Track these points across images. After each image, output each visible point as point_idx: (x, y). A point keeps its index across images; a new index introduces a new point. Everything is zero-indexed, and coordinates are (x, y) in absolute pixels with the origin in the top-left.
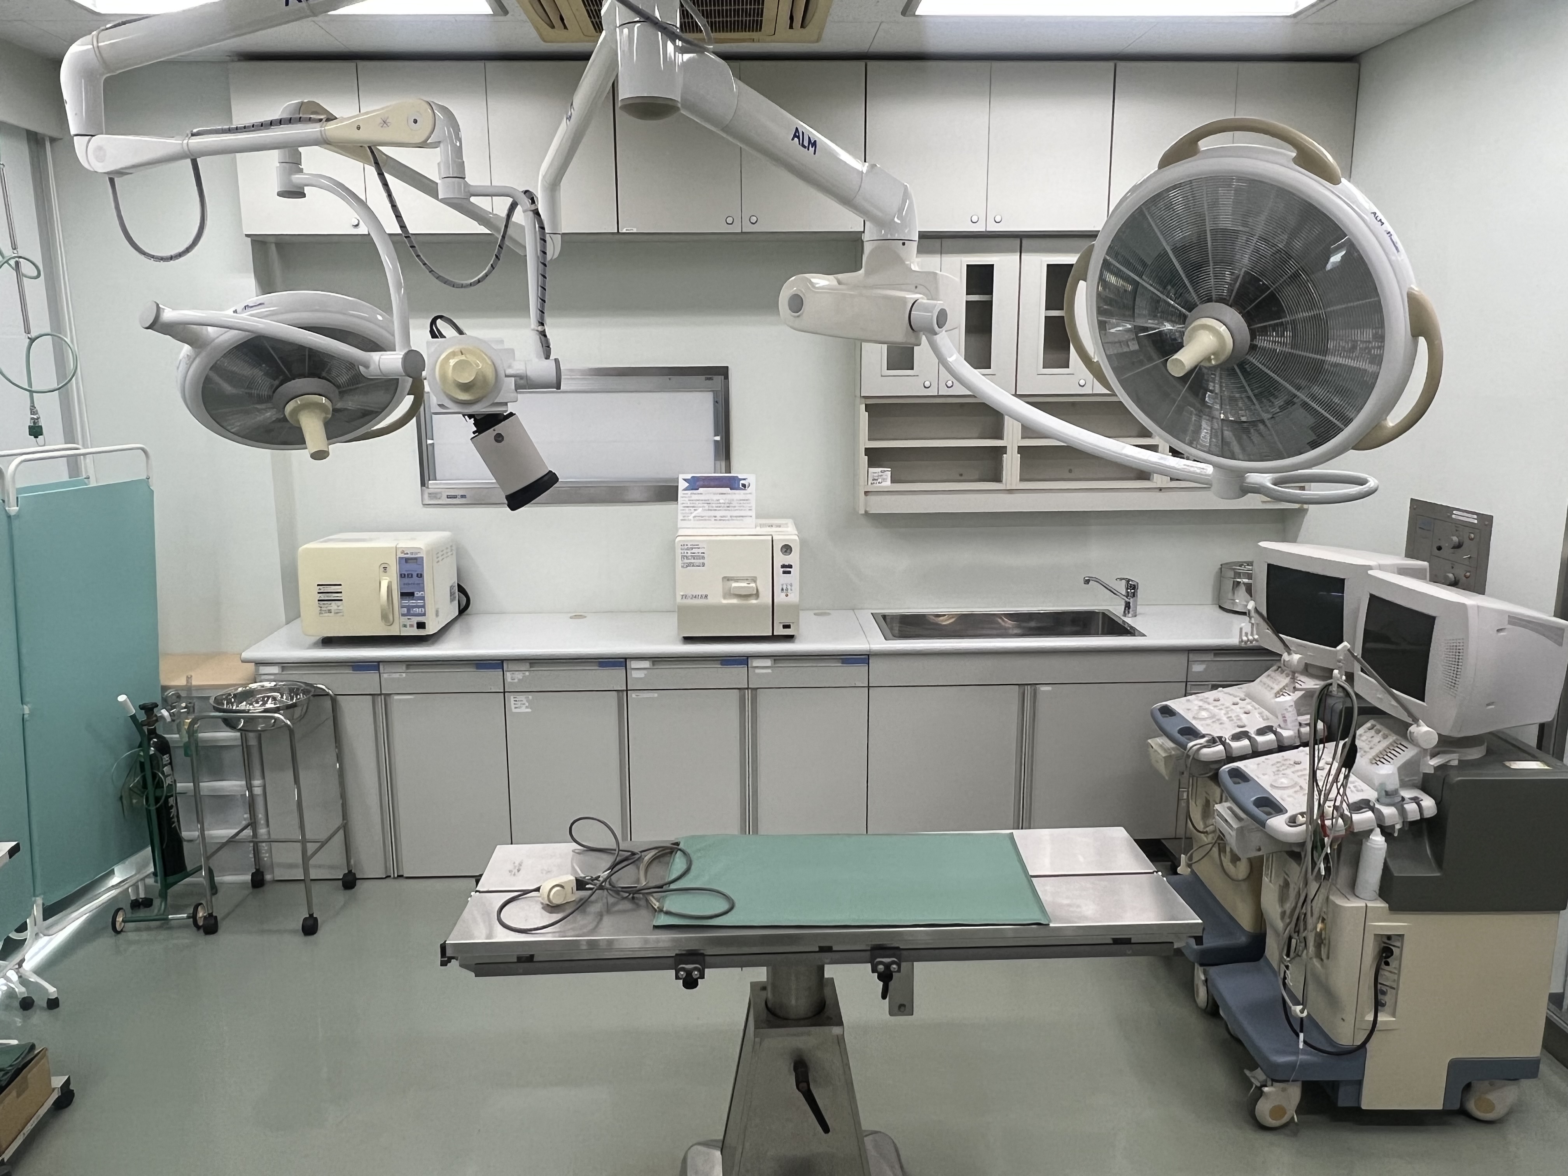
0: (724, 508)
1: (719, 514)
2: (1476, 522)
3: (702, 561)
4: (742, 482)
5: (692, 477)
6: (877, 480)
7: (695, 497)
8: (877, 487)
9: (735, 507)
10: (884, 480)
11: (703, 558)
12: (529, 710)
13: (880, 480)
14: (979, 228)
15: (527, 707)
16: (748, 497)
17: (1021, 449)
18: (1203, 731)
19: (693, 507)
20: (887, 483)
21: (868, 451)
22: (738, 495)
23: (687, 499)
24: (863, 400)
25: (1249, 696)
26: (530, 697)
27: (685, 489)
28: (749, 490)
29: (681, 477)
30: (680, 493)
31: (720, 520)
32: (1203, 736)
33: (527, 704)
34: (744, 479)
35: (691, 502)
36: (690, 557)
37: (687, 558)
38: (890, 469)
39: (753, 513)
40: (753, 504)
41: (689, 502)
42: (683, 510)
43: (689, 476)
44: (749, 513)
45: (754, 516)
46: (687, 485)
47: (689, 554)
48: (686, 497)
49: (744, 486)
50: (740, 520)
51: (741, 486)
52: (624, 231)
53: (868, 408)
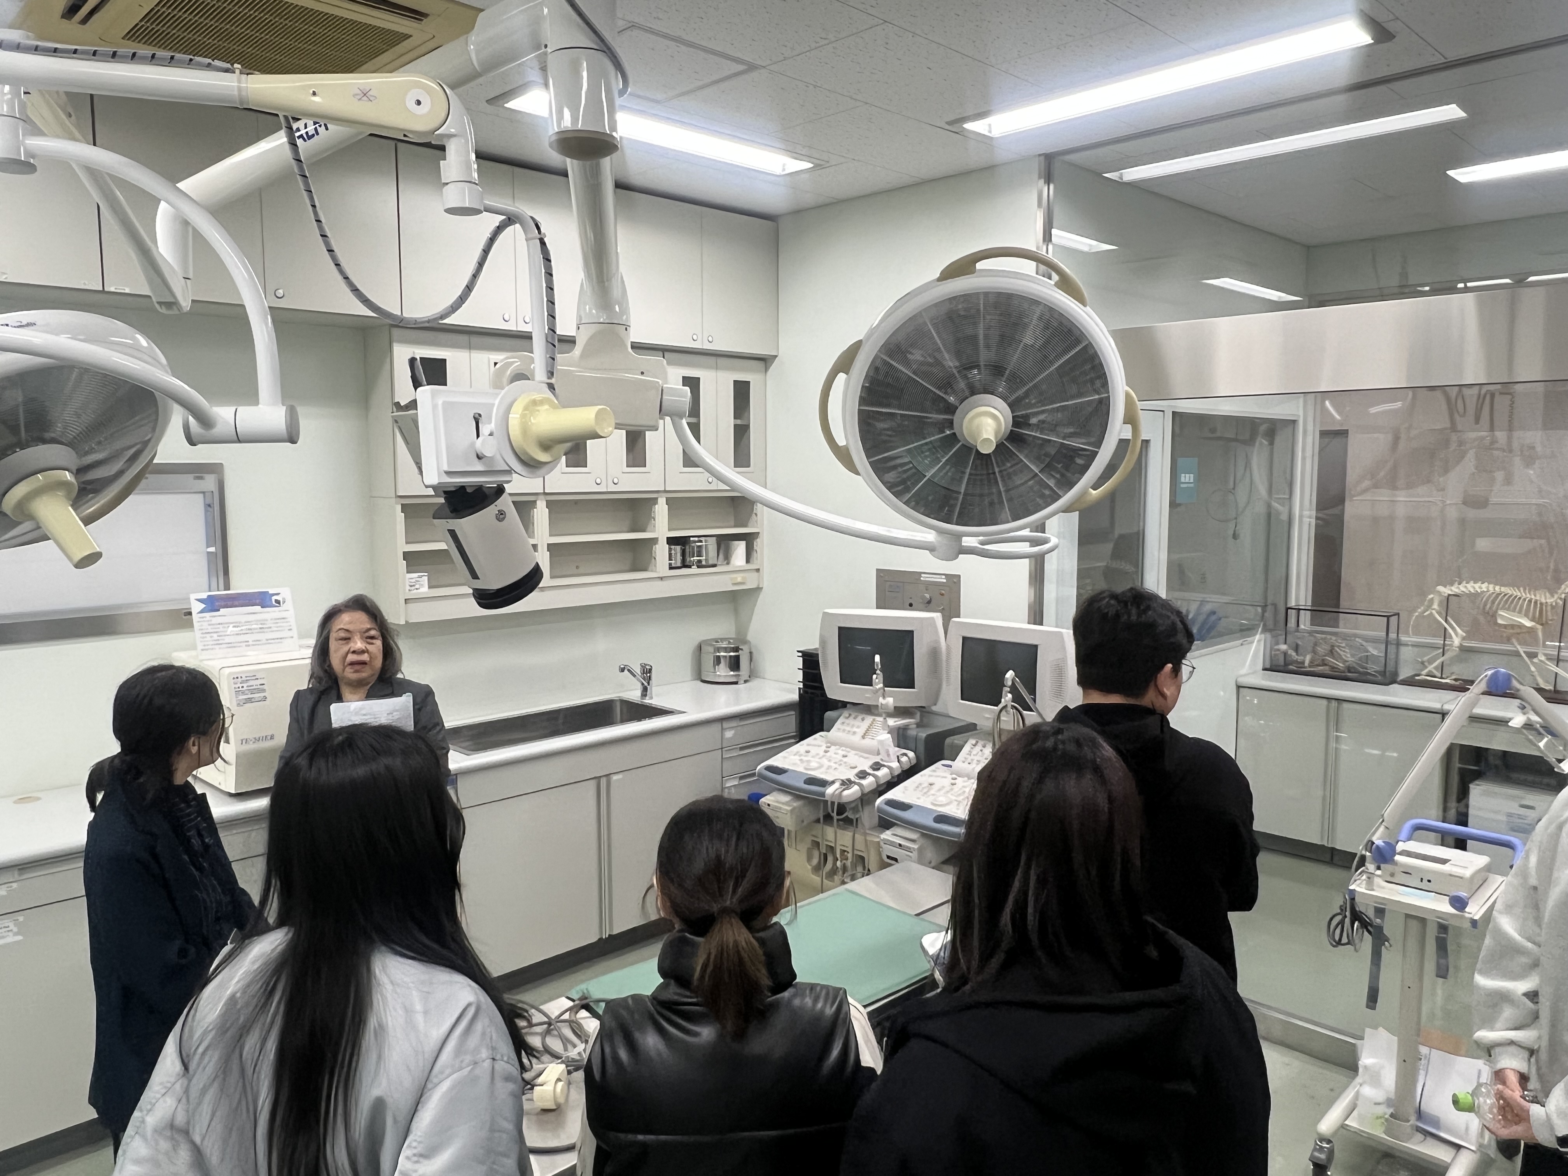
0: (256, 631)
1: (250, 638)
2: (945, 581)
3: (262, 695)
4: (274, 598)
5: (209, 596)
6: (414, 586)
7: (215, 621)
8: (414, 594)
9: (270, 628)
10: (422, 585)
11: (264, 691)
12: (20, 938)
13: (417, 586)
14: (511, 327)
15: (16, 934)
16: (284, 614)
17: (550, 547)
18: (829, 778)
19: (217, 632)
20: (424, 589)
21: (407, 556)
22: (270, 614)
23: (205, 624)
24: (399, 499)
25: (832, 743)
26: (21, 919)
27: (202, 612)
28: (283, 607)
29: (193, 597)
30: (195, 616)
31: (253, 645)
32: (833, 782)
33: (15, 930)
34: (278, 594)
35: (212, 627)
36: (247, 692)
37: (243, 693)
38: (426, 574)
39: (294, 633)
40: (292, 622)
41: (209, 627)
42: (203, 638)
43: (204, 595)
44: (290, 634)
45: (296, 636)
46: (204, 606)
47: (245, 688)
48: (204, 621)
49: (278, 602)
50: (279, 642)
51: (274, 603)
52: (112, 289)
53: (404, 508)
